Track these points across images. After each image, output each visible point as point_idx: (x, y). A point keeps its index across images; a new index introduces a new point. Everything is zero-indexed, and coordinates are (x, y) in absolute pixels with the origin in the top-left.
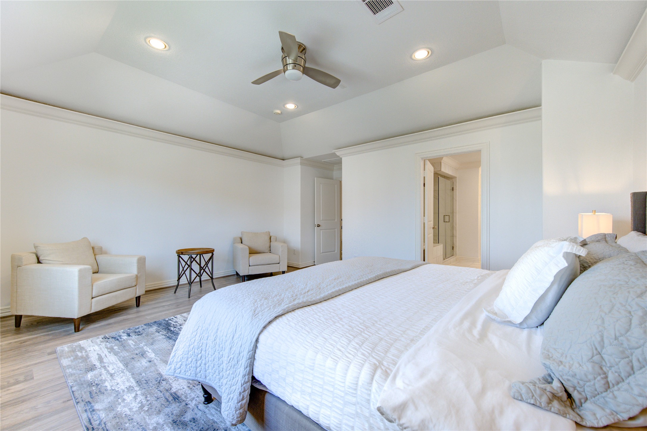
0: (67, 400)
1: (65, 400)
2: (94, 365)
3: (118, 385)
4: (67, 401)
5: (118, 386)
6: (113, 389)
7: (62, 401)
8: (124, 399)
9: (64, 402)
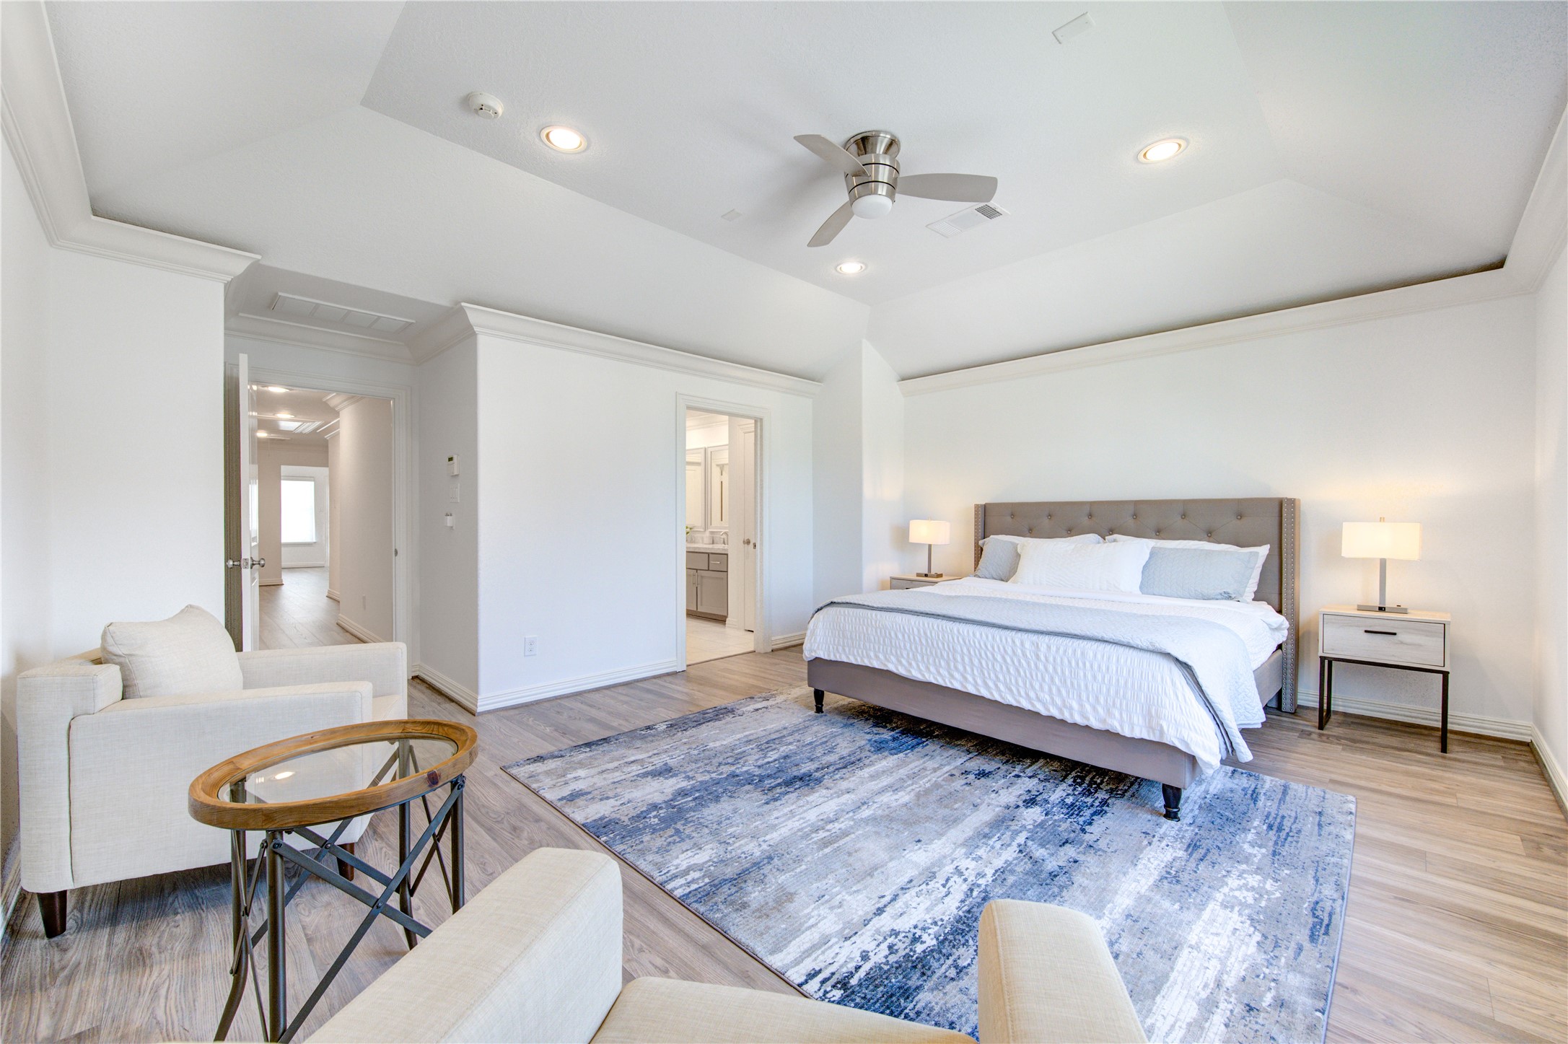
0: (1346, 990)
1: (1351, 996)
2: (1227, 1025)
3: (1236, 927)
4: (1347, 988)
5: (1238, 926)
6: (1252, 929)
7: (1358, 996)
8: (1255, 900)
9: (1355, 991)
